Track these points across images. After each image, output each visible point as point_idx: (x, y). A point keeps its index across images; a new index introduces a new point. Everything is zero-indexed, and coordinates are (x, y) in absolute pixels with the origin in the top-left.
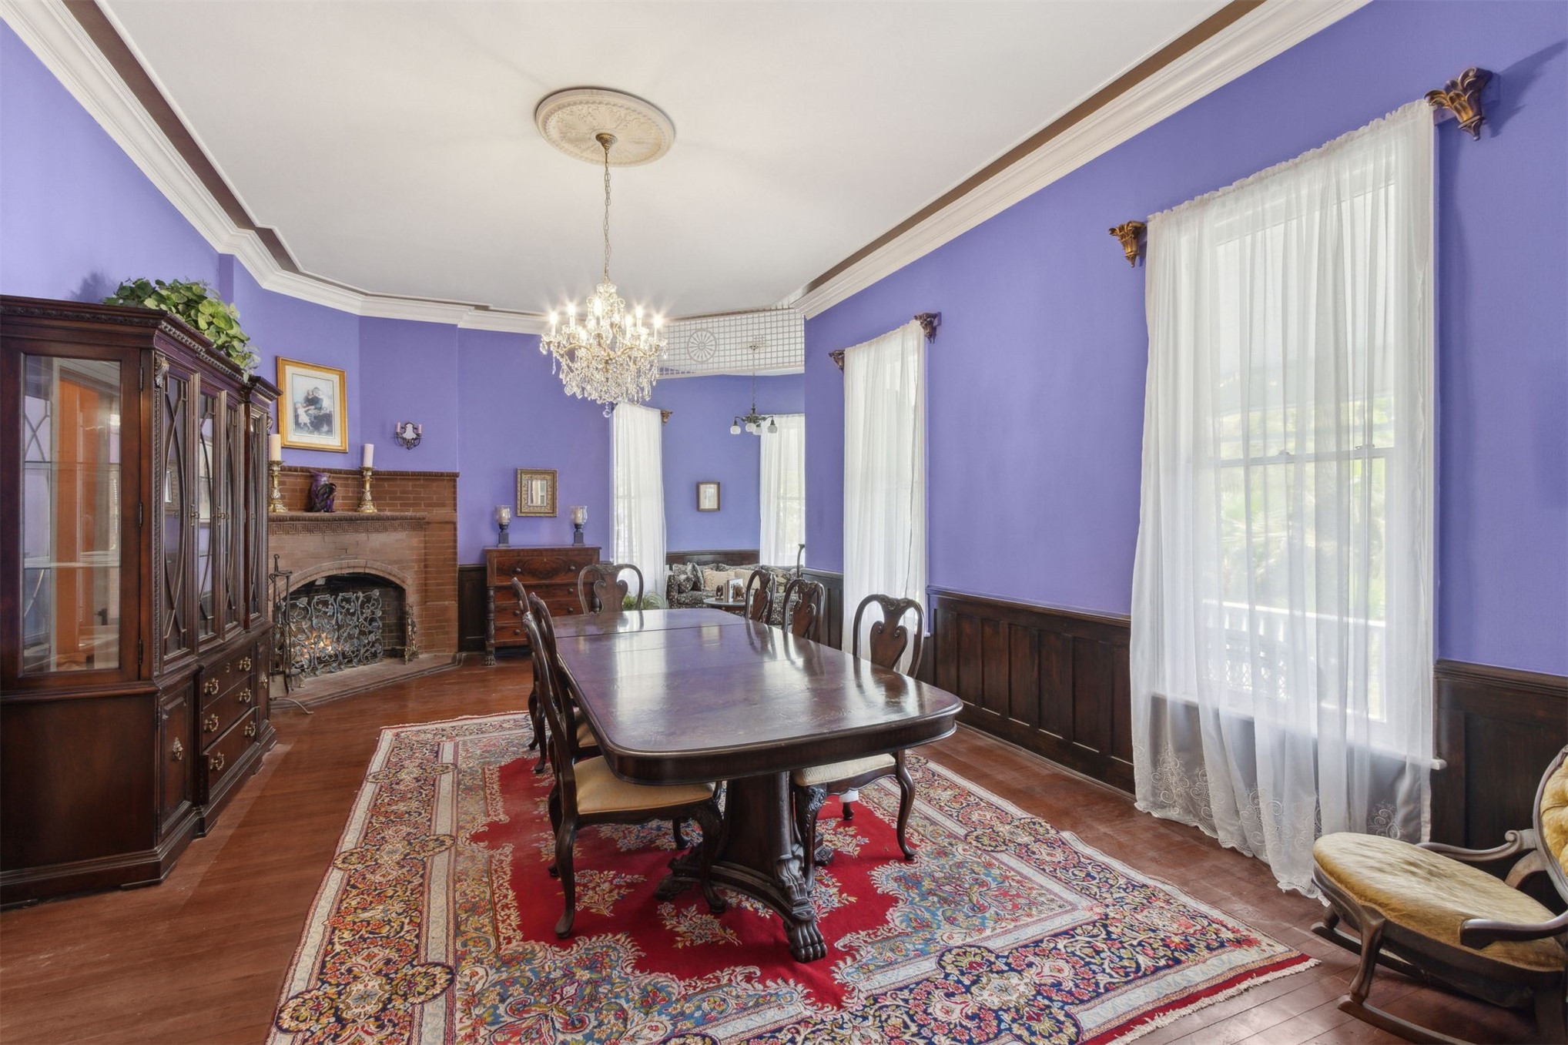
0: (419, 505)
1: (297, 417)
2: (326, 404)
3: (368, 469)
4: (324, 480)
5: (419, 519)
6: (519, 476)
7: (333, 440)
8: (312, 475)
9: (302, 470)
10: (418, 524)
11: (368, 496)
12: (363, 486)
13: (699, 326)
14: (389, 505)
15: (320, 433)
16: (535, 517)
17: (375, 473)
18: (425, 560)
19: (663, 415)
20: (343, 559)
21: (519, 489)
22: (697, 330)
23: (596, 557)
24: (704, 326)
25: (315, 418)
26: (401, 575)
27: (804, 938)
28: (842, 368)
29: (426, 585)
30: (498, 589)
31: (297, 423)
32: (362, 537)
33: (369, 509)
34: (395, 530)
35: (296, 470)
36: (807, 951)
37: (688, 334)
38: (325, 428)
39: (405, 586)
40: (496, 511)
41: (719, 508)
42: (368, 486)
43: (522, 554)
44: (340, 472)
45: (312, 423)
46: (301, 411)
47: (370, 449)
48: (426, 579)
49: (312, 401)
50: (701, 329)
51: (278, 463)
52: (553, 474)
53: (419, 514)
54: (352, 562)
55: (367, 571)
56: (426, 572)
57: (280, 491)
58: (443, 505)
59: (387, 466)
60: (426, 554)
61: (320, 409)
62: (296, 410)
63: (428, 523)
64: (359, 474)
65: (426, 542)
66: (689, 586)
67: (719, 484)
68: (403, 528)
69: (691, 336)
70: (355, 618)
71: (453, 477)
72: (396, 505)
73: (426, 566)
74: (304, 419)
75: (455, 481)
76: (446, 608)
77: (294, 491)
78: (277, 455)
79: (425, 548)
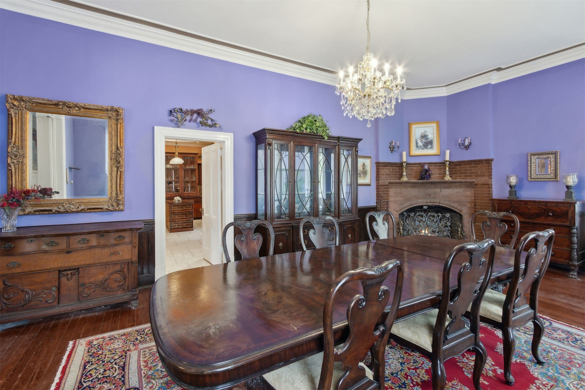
0: (472, 176)
1: (417, 143)
2: (430, 137)
3: (447, 161)
4: (426, 167)
5: (471, 182)
6: (529, 157)
7: (434, 151)
8: (422, 165)
9: (419, 164)
10: (471, 185)
11: (448, 173)
12: (445, 169)
14: (458, 176)
15: (427, 149)
16: (541, 181)
17: (450, 162)
18: (475, 202)
20: (428, 199)
21: (529, 165)
23: (572, 208)
25: (425, 143)
26: (460, 208)
31: (417, 146)
32: (438, 190)
33: (448, 178)
34: (457, 187)
35: (416, 164)
38: (429, 146)
39: (462, 214)
40: (508, 177)
42: (447, 169)
43: (513, 202)
44: (436, 163)
45: (423, 145)
46: (419, 142)
47: (448, 152)
48: (473, 211)
49: (424, 136)
51: (405, 162)
52: (556, 154)
53: (469, 180)
54: (432, 200)
55: (440, 205)
56: (475, 208)
57: (406, 172)
58: (483, 176)
59: (456, 159)
60: (475, 199)
61: (427, 139)
62: (416, 141)
63: (476, 185)
64: (443, 164)
65: (475, 194)
68: (461, 187)
70: (437, 224)
71: (488, 162)
72: (461, 176)
73: (475, 205)
74: (420, 144)
75: (490, 163)
77: (417, 172)
78: (404, 159)
79: (475, 196)
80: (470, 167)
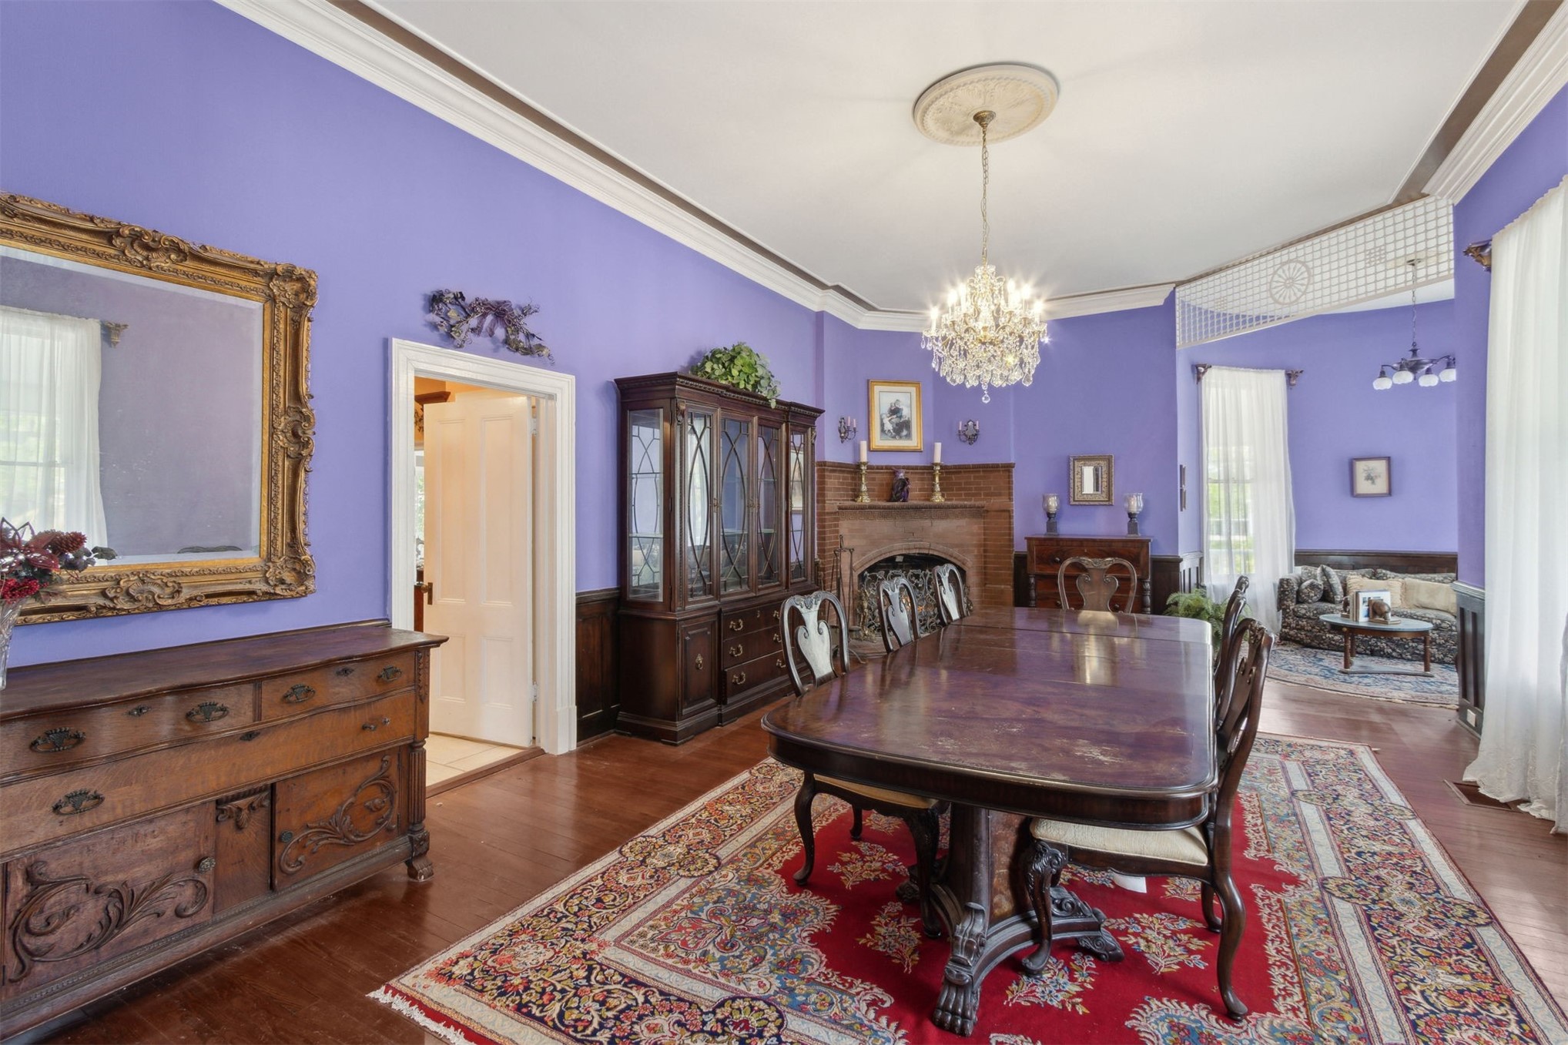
0: (979, 494)
1: (882, 425)
2: (905, 412)
3: (936, 464)
4: (902, 475)
5: (978, 507)
6: (1071, 463)
8: (893, 471)
9: (887, 468)
10: (979, 513)
11: (938, 488)
12: (934, 480)
13: (1285, 258)
14: (954, 495)
15: (901, 437)
16: (1089, 504)
17: (943, 467)
18: (985, 545)
19: (1290, 376)
20: (910, 542)
21: (1072, 477)
22: (1283, 264)
23: (1145, 550)
24: (1293, 256)
25: (897, 425)
26: (961, 556)
27: (948, 1000)
28: (1489, 269)
29: (985, 568)
30: (1038, 577)
31: (883, 431)
32: (927, 523)
33: (938, 499)
34: (957, 517)
35: (881, 468)
36: (954, 1021)
37: (1271, 271)
38: (905, 433)
39: (965, 568)
40: (1045, 499)
41: (1390, 493)
42: (937, 479)
43: (1061, 543)
44: (916, 468)
45: (894, 430)
46: (886, 421)
47: (938, 446)
48: (985, 563)
49: (895, 411)
50: (1290, 261)
51: (864, 464)
52: (1109, 460)
53: (978, 503)
54: (918, 544)
55: (931, 552)
56: (985, 557)
57: (866, 485)
58: (1000, 495)
59: (954, 461)
60: (985, 540)
61: (901, 417)
62: (882, 420)
63: (987, 511)
64: (930, 469)
65: (985, 529)
66: (1315, 595)
67: (1388, 459)
68: (962, 516)
69: (1275, 273)
70: (923, 592)
71: (1008, 468)
72: (961, 495)
73: (985, 551)
74: (889, 426)
75: (1010, 471)
76: (1002, 592)
77: (882, 485)
78: (864, 458)
79: (985, 534)
80: (975, 477)
